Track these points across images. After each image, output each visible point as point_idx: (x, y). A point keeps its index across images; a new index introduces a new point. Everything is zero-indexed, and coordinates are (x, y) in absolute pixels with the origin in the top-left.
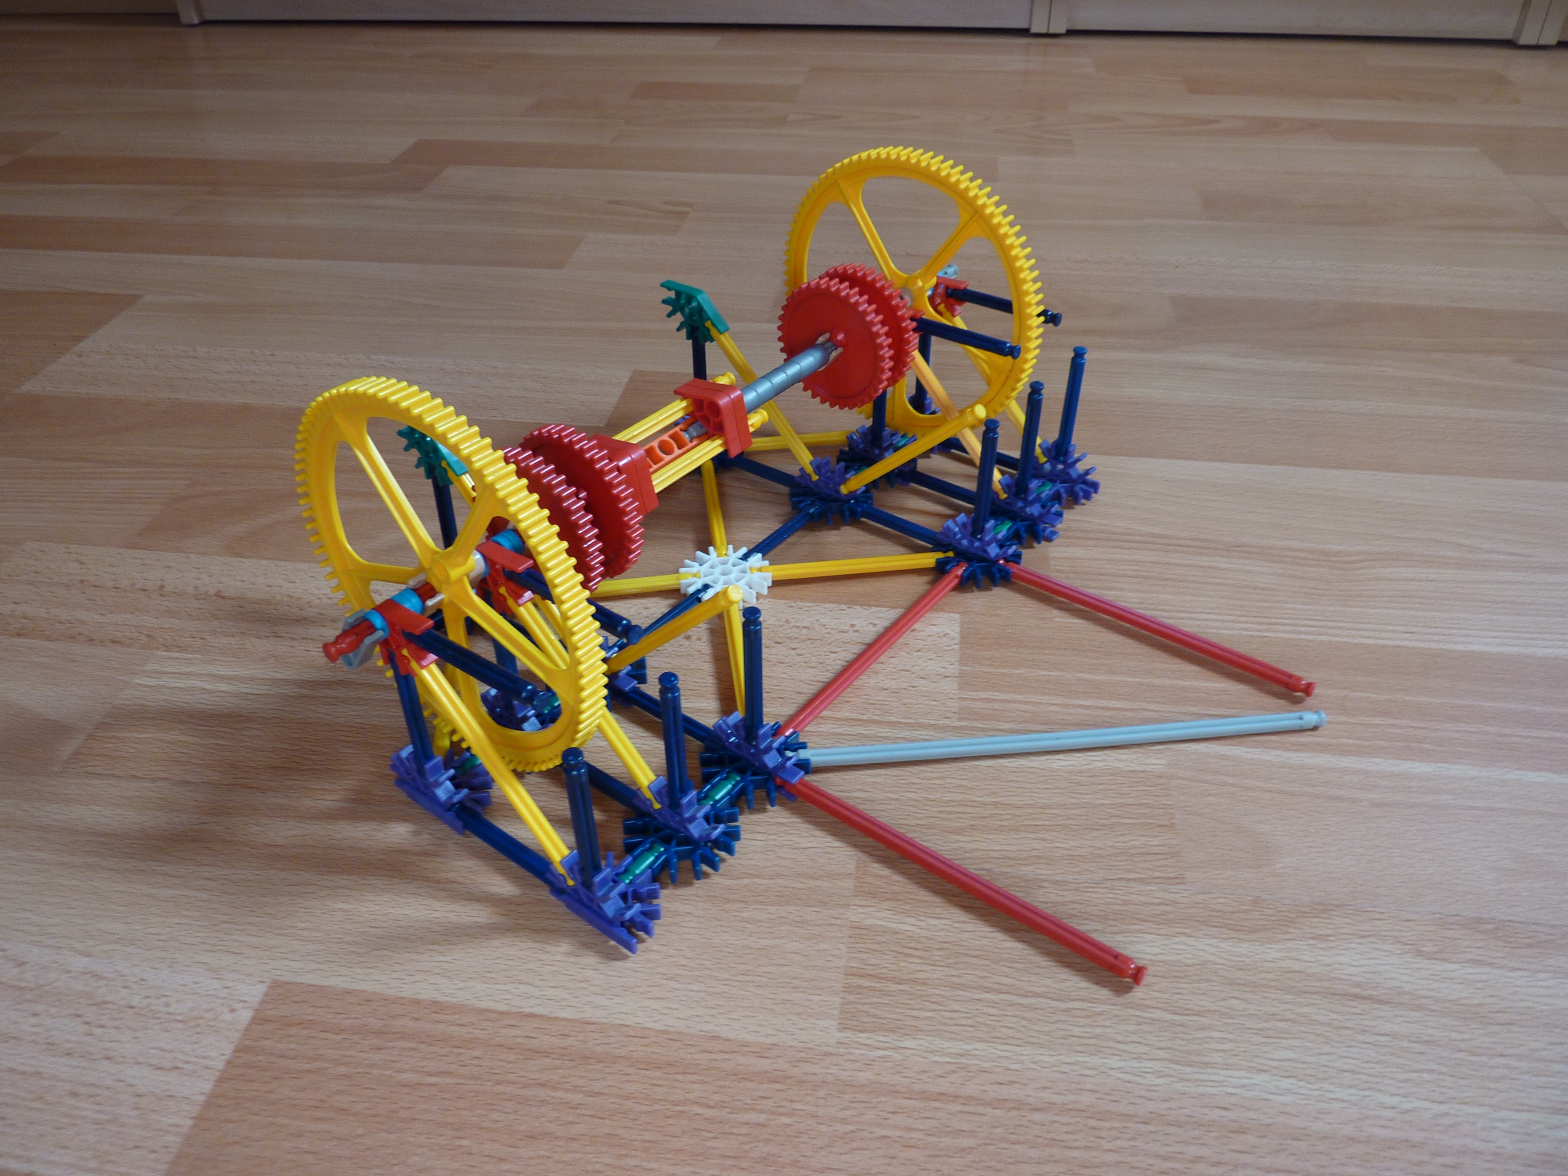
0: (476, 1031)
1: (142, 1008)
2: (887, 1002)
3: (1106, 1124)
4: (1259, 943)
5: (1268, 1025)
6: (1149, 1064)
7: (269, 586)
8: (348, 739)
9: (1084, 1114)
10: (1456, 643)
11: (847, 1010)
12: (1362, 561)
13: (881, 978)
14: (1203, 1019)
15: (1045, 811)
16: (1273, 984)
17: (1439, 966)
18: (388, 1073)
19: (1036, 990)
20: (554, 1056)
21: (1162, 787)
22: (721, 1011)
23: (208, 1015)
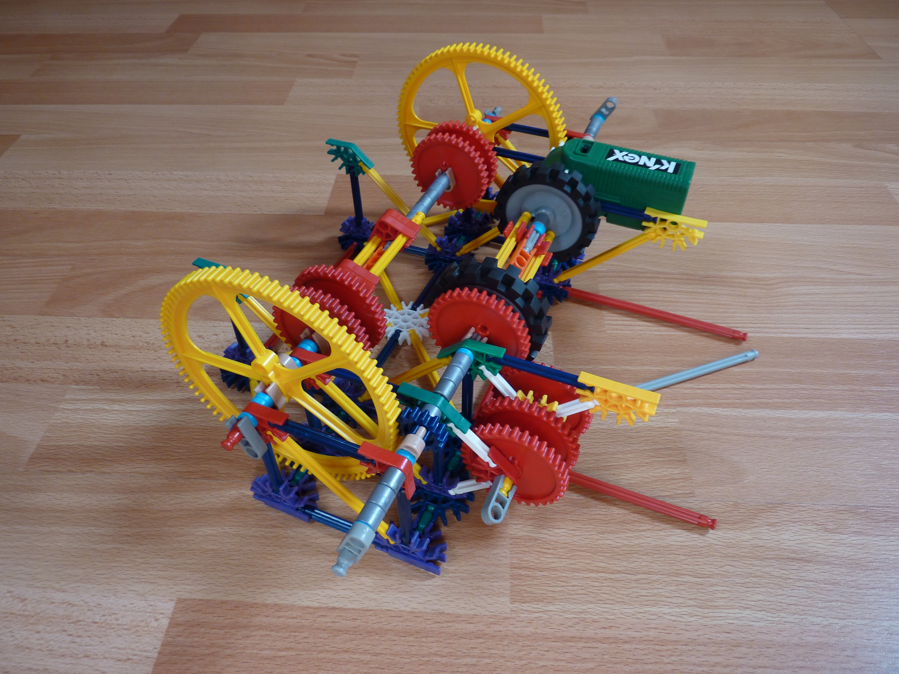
0: (303, 621)
1: (102, 623)
2: (536, 583)
3: (664, 648)
4: (739, 530)
5: (747, 580)
6: (685, 609)
7: (133, 336)
8: (198, 437)
9: (652, 643)
10: (833, 334)
11: (514, 590)
12: (778, 283)
13: (531, 568)
14: (712, 579)
15: (614, 456)
16: (748, 555)
17: (838, 537)
18: (255, 651)
19: (619, 569)
20: (351, 633)
21: (677, 436)
22: (443, 597)
23: (143, 624)
